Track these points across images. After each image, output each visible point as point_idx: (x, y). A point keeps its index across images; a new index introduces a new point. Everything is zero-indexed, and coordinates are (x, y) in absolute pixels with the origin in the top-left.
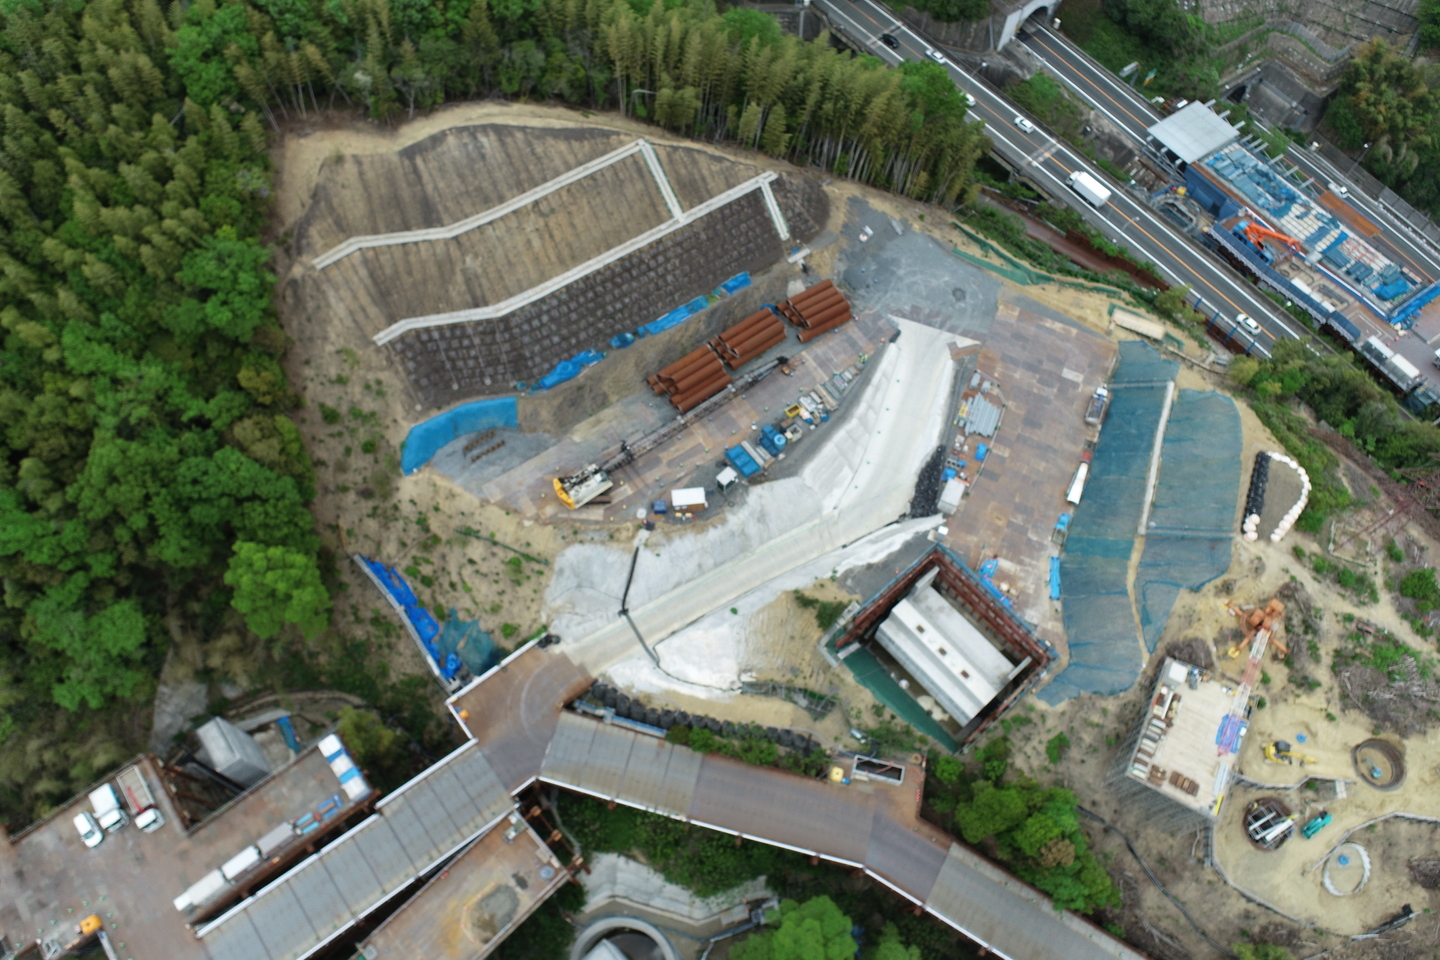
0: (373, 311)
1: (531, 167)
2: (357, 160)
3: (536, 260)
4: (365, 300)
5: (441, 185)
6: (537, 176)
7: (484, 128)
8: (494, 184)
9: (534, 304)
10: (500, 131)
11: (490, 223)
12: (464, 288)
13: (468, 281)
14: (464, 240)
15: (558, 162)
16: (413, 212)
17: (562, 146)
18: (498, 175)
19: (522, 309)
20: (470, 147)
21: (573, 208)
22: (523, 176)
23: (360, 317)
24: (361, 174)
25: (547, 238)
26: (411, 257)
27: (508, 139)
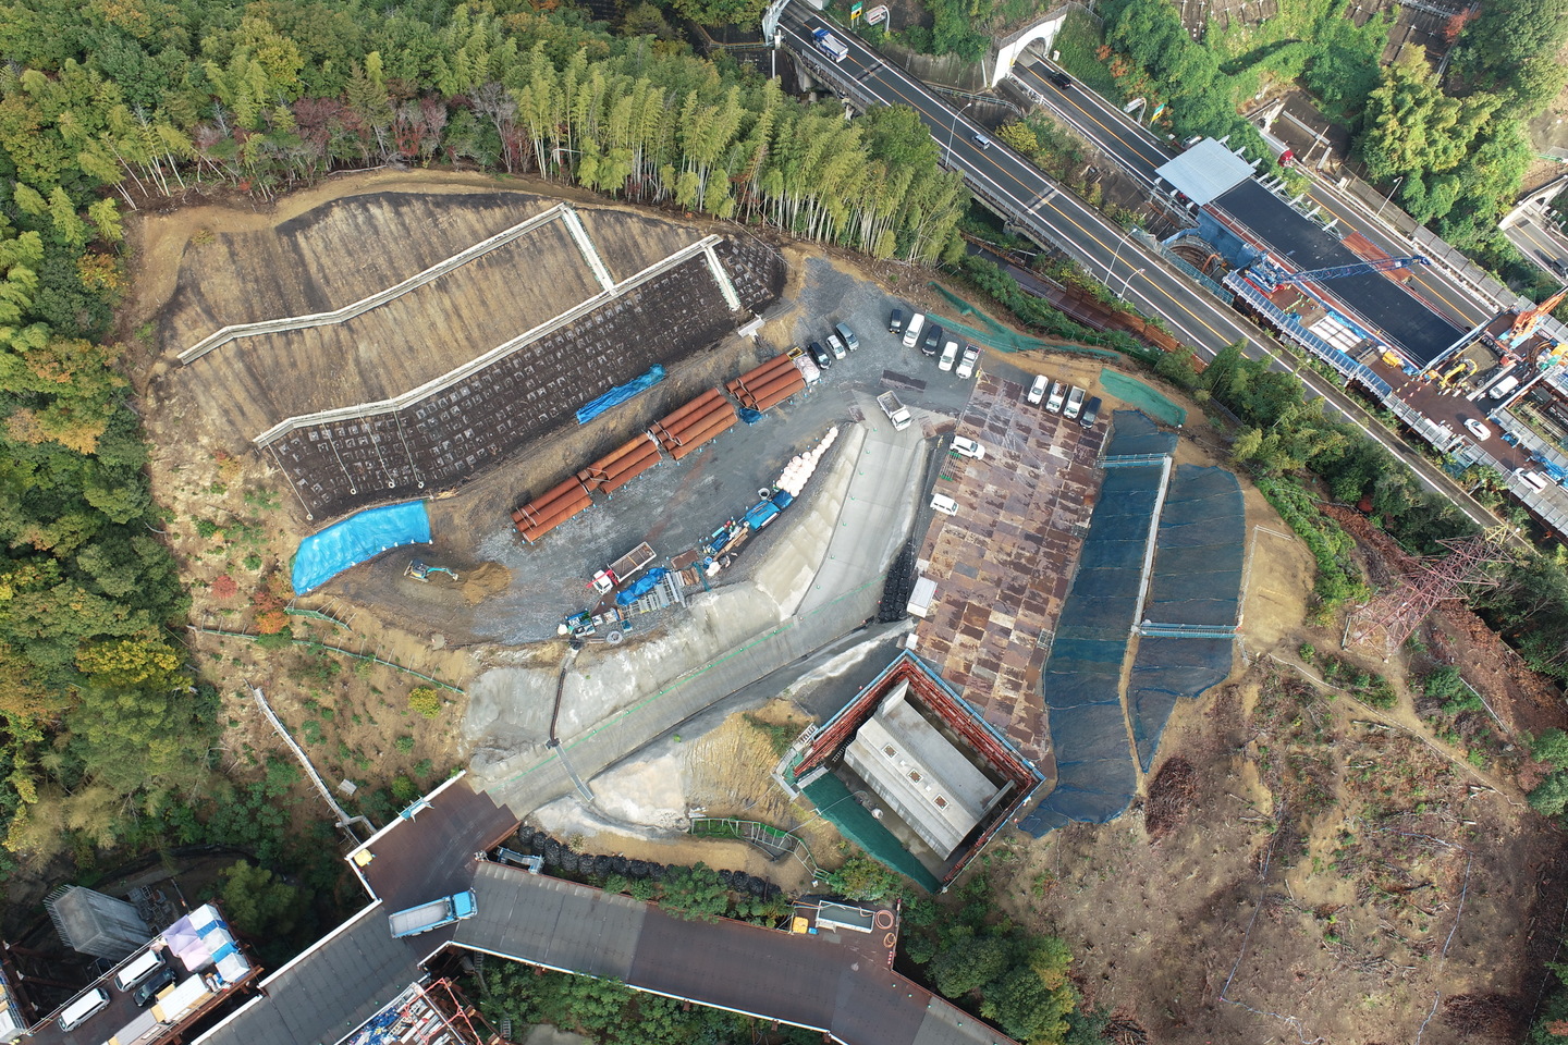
1: (434, 239)
2: (228, 237)
4: (240, 397)
5: (325, 261)
6: (441, 251)
7: (377, 197)
10: (397, 201)
11: (386, 305)
12: (357, 378)
13: (361, 373)
14: (356, 324)
15: (465, 233)
16: (294, 295)
17: (470, 215)
18: (394, 250)
19: (426, 400)
20: (360, 219)
22: (424, 249)
23: (236, 417)
24: (233, 255)
25: (454, 318)
26: (295, 346)
27: (404, 209)
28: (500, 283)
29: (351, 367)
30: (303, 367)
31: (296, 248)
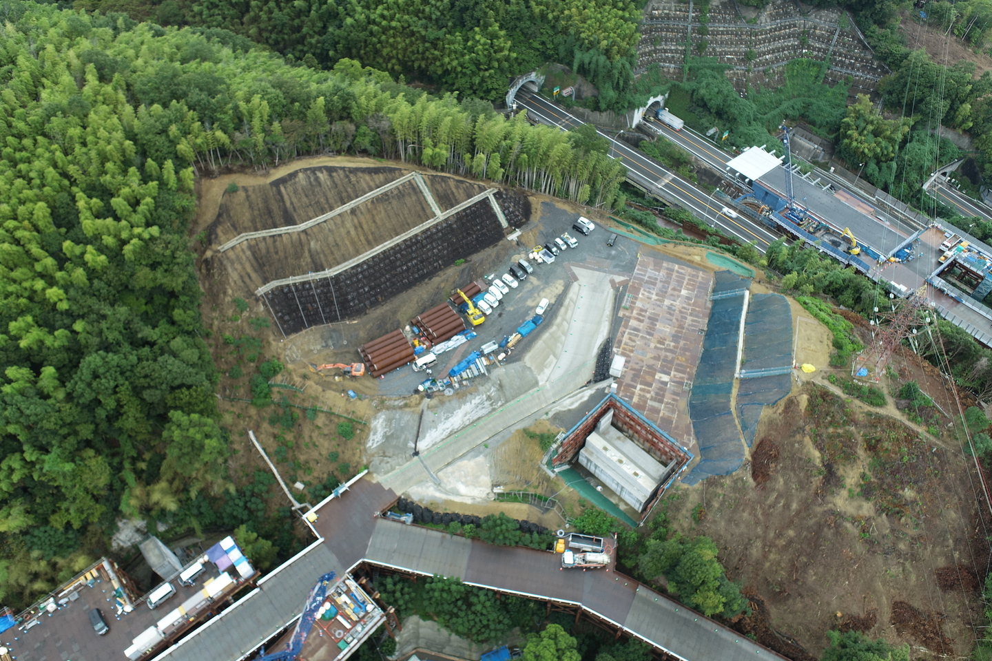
0: (253, 275)
1: (349, 190)
2: (245, 189)
3: (353, 243)
4: (249, 269)
5: (295, 200)
6: (353, 195)
7: (320, 169)
8: (327, 200)
9: (353, 268)
10: (330, 170)
11: (325, 222)
12: (309, 260)
13: (311, 256)
14: (309, 232)
15: (365, 186)
16: (278, 217)
17: (367, 177)
18: (330, 195)
19: (346, 271)
20: (312, 179)
21: (375, 212)
22: (344, 194)
23: (247, 280)
24: (248, 196)
25: (360, 229)
26: (278, 243)
27: (334, 174)
28: (383, 212)
29: (307, 254)
30: (281, 254)
31: (279, 193)
